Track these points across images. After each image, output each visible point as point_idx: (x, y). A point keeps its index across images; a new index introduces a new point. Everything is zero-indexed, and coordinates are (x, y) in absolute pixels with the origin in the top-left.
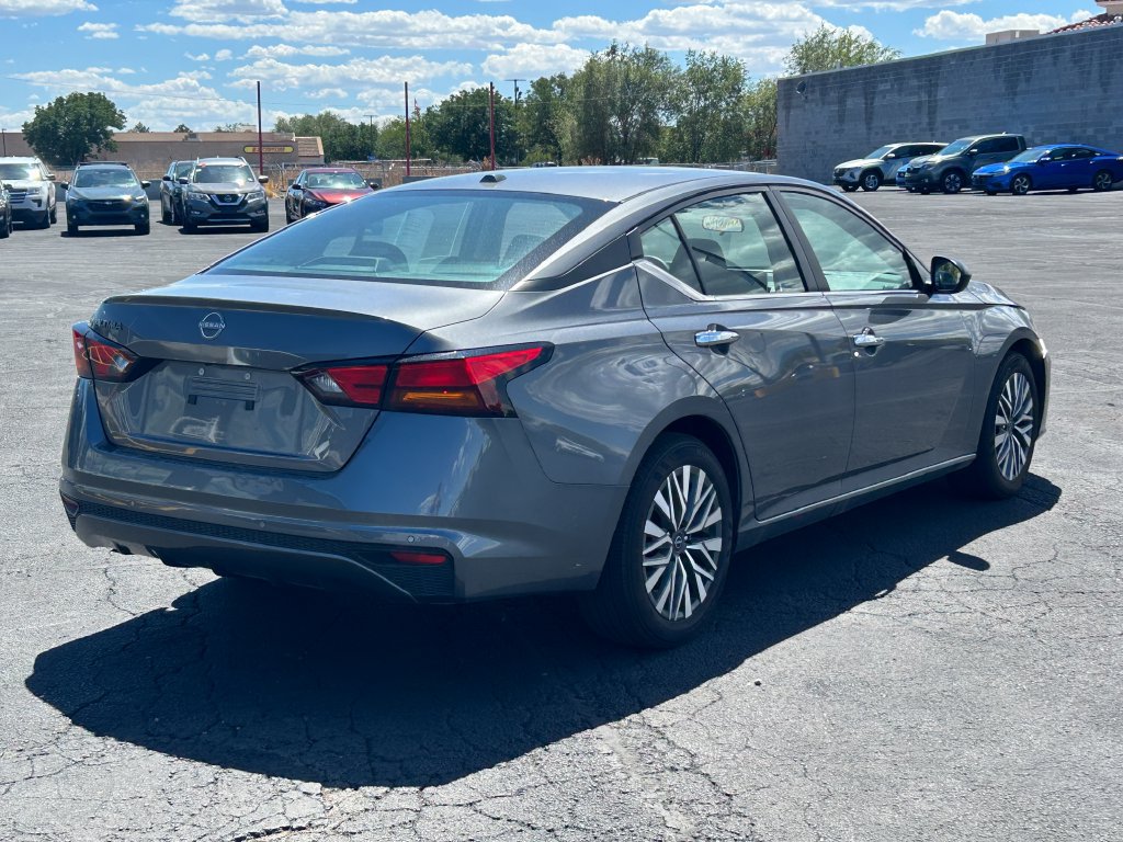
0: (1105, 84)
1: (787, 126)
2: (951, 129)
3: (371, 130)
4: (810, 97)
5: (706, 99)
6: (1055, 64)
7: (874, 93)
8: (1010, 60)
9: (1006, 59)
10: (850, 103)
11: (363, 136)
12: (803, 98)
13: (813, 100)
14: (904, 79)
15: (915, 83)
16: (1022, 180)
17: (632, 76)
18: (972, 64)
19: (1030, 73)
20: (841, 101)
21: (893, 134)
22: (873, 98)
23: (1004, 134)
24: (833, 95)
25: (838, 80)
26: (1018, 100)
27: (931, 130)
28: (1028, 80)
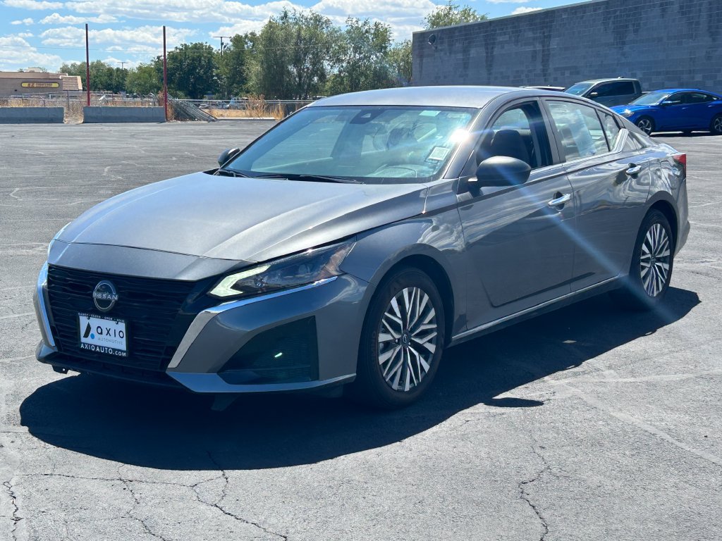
0: (713, 35)
1: (421, 72)
2: (563, 74)
3: (123, 73)
4: (439, 48)
5: (360, 53)
6: (663, 16)
7: (494, 43)
8: (618, 13)
9: (615, 11)
10: (473, 52)
11: (118, 76)
12: (434, 48)
13: (441, 50)
14: (520, 31)
15: (530, 34)
16: (645, 122)
17: (303, 33)
18: (582, 17)
19: (639, 25)
20: (466, 51)
21: (511, 79)
22: (492, 48)
23: (619, 79)
24: (458, 46)
25: (463, 33)
26: (626, 48)
27: (545, 75)
28: (636, 31)
